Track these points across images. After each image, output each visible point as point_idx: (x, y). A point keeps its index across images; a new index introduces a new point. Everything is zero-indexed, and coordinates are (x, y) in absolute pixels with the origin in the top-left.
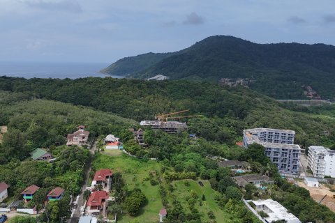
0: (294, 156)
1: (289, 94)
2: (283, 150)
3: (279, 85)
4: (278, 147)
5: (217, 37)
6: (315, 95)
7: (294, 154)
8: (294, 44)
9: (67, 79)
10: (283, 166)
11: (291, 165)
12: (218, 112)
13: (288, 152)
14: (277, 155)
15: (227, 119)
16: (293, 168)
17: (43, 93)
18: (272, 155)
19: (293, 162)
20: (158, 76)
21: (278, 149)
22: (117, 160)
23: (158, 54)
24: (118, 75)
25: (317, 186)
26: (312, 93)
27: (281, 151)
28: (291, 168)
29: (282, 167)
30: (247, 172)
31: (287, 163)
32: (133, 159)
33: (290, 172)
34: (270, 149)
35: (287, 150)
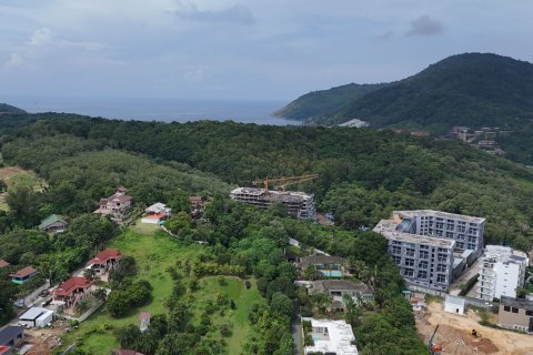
0: (439, 259)
2: (422, 246)
4: (414, 241)
5: (466, 56)
7: (440, 255)
9: (174, 123)
10: (422, 275)
11: (435, 273)
13: (430, 250)
14: (412, 255)
15: (397, 194)
16: (438, 280)
17: (123, 142)
18: (404, 255)
19: (438, 269)
20: (352, 122)
21: (413, 245)
22: (146, 239)
23: (364, 85)
24: (297, 119)
25: (461, 312)
27: (417, 249)
28: (434, 279)
29: (419, 276)
30: (346, 278)
31: (428, 270)
32: (173, 240)
33: (432, 285)
34: (400, 243)
35: (427, 247)
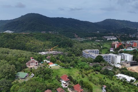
1: (70, 37)
3: (66, 33)
6: (78, 37)
7: (109, 57)
8: (62, 18)
12: (62, 45)
16: (109, 62)
19: (109, 60)
25: (120, 67)
26: (77, 36)
35: (107, 56)
